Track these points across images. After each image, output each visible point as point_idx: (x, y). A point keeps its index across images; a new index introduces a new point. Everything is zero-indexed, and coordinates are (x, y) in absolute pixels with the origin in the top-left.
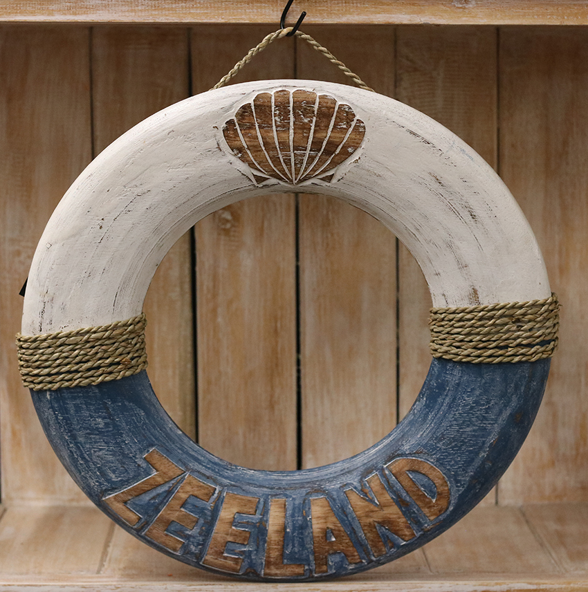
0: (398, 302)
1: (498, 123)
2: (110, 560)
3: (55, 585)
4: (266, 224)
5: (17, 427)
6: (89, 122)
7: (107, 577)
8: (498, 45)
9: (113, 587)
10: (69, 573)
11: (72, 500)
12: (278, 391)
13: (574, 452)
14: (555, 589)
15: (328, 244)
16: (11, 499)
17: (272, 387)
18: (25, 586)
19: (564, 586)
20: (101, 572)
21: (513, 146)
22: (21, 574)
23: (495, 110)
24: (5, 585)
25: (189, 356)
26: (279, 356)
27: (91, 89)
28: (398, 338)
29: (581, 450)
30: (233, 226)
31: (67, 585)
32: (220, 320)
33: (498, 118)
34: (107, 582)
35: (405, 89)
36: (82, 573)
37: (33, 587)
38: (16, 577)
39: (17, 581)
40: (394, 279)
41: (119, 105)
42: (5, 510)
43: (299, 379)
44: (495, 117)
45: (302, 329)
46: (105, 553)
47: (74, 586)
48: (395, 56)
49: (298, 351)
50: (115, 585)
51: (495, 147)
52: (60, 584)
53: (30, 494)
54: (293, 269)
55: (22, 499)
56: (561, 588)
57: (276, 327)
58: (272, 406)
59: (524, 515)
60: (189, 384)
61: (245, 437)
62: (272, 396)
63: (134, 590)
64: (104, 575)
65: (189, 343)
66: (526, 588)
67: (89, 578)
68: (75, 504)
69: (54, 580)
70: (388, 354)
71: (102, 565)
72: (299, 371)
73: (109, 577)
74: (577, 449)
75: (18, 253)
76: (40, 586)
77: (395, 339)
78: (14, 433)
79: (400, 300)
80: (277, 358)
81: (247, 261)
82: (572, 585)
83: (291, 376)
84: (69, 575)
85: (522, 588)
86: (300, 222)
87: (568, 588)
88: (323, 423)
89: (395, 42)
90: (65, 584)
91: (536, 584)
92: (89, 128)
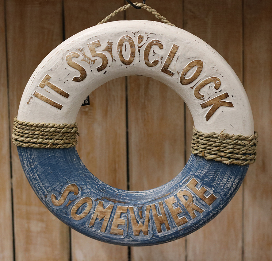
4: (109, 108)
6: (5, 50)
27: (6, 31)
30: (90, 109)
33: (243, 45)
40: (183, 139)
48: (183, 9)
49: (128, 180)
81: (98, 130)
86: (129, 106)
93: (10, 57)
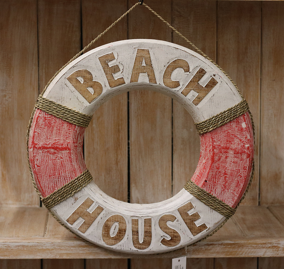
0: (172, 118)
1: (217, 39)
2: (48, 231)
3: (26, 242)
5: (4, 172)
7: (47, 238)
8: (217, 4)
9: (51, 243)
10: (31, 237)
11: (29, 204)
12: (119, 157)
14: (242, 243)
15: (142, 93)
17: (117, 155)
18: (13, 242)
19: (246, 242)
20: (45, 236)
21: (223, 49)
22: (10, 237)
23: (216, 34)
24: (4, 242)
26: (120, 141)
31: (31, 242)
32: (94, 125)
34: (48, 240)
35: (176, 24)
36: (37, 237)
37: (16, 243)
38: (8, 238)
39: (9, 240)
41: (50, 31)
43: (129, 151)
44: (216, 36)
45: (130, 130)
46: (45, 228)
47: (34, 242)
50: (51, 242)
51: (216, 51)
52: (28, 241)
53: (10, 202)
54: (126, 103)
55: (7, 204)
56: (245, 243)
57: (119, 128)
58: (117, 163)
61: (105, 177)
62: (117, 159)
63: (60, 244)
64: (46, 237)
66: (229, 243)
67: (40, 239)
68: (30, 206)
69: (25, 240)
70: (168, 140)
71: (45, 233)
72: (129, 148)
73: (49, 238)
75: (5, 96)
76: (19, 242)
77: (171, 134)
79: (173, 117)
80: (119, 142)
82: (249, 241)
83: (125, 150)
84: (31, 238)
85: (228, 243)
88: (139, 170)
89: (172, 4)
90: (30, 241)
91: (234, 241)
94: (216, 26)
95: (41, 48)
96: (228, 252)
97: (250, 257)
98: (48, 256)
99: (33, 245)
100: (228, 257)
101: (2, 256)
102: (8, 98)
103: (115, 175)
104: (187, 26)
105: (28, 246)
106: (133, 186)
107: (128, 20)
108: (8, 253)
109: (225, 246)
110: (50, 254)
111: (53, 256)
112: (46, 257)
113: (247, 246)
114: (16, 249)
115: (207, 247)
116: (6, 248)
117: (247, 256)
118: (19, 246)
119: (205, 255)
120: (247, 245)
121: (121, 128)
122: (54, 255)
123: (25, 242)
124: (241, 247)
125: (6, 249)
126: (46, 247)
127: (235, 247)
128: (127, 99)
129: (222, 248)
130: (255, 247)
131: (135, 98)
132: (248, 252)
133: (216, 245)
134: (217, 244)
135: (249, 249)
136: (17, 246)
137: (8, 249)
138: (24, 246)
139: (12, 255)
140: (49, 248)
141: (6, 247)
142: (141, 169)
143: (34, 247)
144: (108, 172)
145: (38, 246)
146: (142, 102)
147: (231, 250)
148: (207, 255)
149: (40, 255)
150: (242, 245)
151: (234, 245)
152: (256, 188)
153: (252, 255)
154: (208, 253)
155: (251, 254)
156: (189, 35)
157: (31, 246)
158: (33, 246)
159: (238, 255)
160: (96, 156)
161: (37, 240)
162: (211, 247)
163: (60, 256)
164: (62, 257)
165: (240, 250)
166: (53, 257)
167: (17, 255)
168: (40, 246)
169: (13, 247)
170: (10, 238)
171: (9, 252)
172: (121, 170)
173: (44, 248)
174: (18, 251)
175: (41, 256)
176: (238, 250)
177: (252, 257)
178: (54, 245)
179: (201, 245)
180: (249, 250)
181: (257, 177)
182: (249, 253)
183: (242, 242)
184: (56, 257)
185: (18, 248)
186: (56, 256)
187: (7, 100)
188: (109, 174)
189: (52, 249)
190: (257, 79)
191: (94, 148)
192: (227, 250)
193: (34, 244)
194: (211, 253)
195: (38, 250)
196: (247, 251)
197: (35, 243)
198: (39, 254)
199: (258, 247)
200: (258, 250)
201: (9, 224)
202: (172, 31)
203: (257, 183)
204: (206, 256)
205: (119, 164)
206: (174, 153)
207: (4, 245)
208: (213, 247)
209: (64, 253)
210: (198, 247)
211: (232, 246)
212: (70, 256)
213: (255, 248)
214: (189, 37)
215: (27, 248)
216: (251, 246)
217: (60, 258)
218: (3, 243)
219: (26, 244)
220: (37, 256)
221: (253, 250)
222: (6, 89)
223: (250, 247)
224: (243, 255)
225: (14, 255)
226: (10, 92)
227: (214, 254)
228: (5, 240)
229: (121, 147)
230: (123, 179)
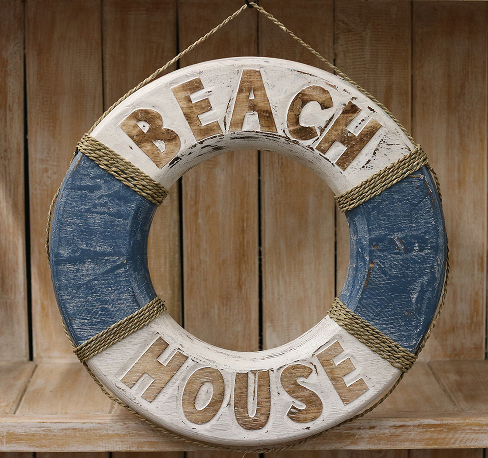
1: (412, 72)
5: (46, 303)
6: (101, 70)
7: (116, 416)
8: (412, 12)
9: (122, 424)
10: (88, 413)
12: (244, 275)
13: (469, 321)
14: (454, 424)
15: (282, 163)
16: (41, 358)
17: (240, 273)
18: (56, 422)
19: (461, 421)
20: (112, 412)
21: (423, 89)
22: (52, 414)
23: (410, 61)
25: (177, 249)
26: (245, 248)
27: (102, 45)
28: (336, 235)
29: (475, 320)
31: (87, 422)
32: (200, 221)
33: (412, 67)
35: (341, 45)
36: (98, 413)
37: (62, 424)
38: (48, 416)
39: (49, 419)
41: (123, 57)
42: (36, 366)
43: (260, 266)
44: (410, 66)
45: (262, 228)
47: (92, 423)
48: (334, 21)
49: (260, 244)
50: (123, 422)
51: (410, 90)
52: (82, 421)
53: (56, 353)
54: (256, 182)
55: (50, 357)
56: (459, 423)
57: (243, 226)
58: (240, 286)
59: (431, 369)
60: (177, 269)
61: (219, 309)
62: (240, 279)
63: (138, 425)
64: (115, 414)
65: (177, 238)
66: (432, 423)
67: (104, 416)
69: (77, 418)
70: (329, 247)
71: (112, 407)
72: (260, 260)
73: (119, 416)
74: (472, 319)
75: (46, 170)
76: (67, 422)
77: (334, 235)
78: (43, 308)
80: (244, 250)
81: (221, 176)
82: (467, 421)
83: (255, 263)
84: (88, 415)
85: (430, 423)
87: (464, 423)
88: (279, 299)
89: (334, 10)
90: (86, 421)
91: (441, 420)
92: (101, 74)
93: (107, 78)
94: (410, 48)
95: (108, 86)
96: (430, 439)
97: (469, 447)
98: (118, 446)
99: (92, 428)
100: (429, 447)
101: (37, 447)
102: (51, 174)
103: (236, 307)
104: (359, 49)
105: (82, 430)
106: (269, 326)
107: (258, 38)
108: (47, 441)
109: (424, 430)
110: (120, 443)
111: (125, 446)
112: (114, 448)
113: (464, 430)
114: (62, 434)
115: (393, 430)
116: (44, 432)
117: (462, 446)
118: (66, 429)
119: (391, 445)
120: (463, 428)
121: (247, 224)
122: (128, 446)
123: (77, 423)
124: (453, 431)
125: (44, 435)
126: (114, 431)
127: (443, 430)
128: (257, 175)
129: (420, 432)
130: (477, 431)
131: (270, 174)
132: (465, 439)
133: (409, 428)
134: (410, 426)
135: (466, 433)
136: (63, 429)
137: (47, 434)
138: (76, 429)
139: (54, 446)
140: (119, 433)
141: (43, 430)
142: (282, 296)
143: (93, 431)
144: (225, 302)
145: (99, 430)
146: (283, 180)
147: (435, 436)
148: (393, 445)
149: (104, 445)
150: (455, 428)
151: (440, 427)
152: (480, 329)
153: (472, 444)
154: (396, 441)
155: (470, 442)
156: (364, 64)
157: (87, 430)
158: (91, 430)
159: (447, 444)
160: (204, 273)
161: (99, 420)
162: (400, 430)
163: (138, 447)
164: (141, 449)
165: (450, 435)
166: (126, 449)
167: (63, 445)
168: (103, 430)
169: (56, 431)
170: (51, 416)
171: (50, 439)
172: (247, 298)
173: (110, 432)
174: (65, 439)
175: (105, 447)
176: (448, 435)
177: (472, 447)
178: (127, 428)
179: (383, 427)
180: (467, 436)
181: (483, 310)
182: (467, 440)
183: (454, 421)
184: (131, 449)
185: (66, 433)
186: (131, 447)
187: (51, 178)
188: (226, 305)
189: (125, 435)
190: (482, 141)
191: (200, 260)
192: (428, 435)
193: (92, 425)
194: (401, 442)
195: (100, 436)
196: (464, 437)
197: (94, 425)
198: (101, 443)
199: (482, 431)
200: (483, 435)
201: (51, 392)
202: (334, 58)
203: (483, 319)
204: (392, 447)
205: (243, 288)
206: (338, 268)
207: (40, 427)
208: (404, 431)
209: (144, 442)
210: (378, 430)
211: (438, 429)
212: (156, 446)
213: (477, 433)
214: (364, 67)
215: (80, 432)
216: (470, 429)
217: (138, 451)
218: (39, 425)
219: (79, 426)
220: (98, 446)
221: (473, 436)
222: (49, 159)
223: (468, 431)
224: (457, 445)
225: (58, 445)
226: (55, 163)
227: (405, 443)
228: (42, 419)
229: (246, 258)
230: (250, 313)
